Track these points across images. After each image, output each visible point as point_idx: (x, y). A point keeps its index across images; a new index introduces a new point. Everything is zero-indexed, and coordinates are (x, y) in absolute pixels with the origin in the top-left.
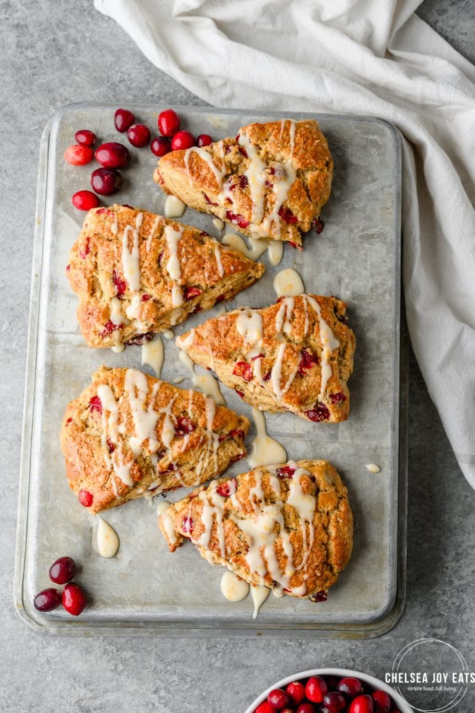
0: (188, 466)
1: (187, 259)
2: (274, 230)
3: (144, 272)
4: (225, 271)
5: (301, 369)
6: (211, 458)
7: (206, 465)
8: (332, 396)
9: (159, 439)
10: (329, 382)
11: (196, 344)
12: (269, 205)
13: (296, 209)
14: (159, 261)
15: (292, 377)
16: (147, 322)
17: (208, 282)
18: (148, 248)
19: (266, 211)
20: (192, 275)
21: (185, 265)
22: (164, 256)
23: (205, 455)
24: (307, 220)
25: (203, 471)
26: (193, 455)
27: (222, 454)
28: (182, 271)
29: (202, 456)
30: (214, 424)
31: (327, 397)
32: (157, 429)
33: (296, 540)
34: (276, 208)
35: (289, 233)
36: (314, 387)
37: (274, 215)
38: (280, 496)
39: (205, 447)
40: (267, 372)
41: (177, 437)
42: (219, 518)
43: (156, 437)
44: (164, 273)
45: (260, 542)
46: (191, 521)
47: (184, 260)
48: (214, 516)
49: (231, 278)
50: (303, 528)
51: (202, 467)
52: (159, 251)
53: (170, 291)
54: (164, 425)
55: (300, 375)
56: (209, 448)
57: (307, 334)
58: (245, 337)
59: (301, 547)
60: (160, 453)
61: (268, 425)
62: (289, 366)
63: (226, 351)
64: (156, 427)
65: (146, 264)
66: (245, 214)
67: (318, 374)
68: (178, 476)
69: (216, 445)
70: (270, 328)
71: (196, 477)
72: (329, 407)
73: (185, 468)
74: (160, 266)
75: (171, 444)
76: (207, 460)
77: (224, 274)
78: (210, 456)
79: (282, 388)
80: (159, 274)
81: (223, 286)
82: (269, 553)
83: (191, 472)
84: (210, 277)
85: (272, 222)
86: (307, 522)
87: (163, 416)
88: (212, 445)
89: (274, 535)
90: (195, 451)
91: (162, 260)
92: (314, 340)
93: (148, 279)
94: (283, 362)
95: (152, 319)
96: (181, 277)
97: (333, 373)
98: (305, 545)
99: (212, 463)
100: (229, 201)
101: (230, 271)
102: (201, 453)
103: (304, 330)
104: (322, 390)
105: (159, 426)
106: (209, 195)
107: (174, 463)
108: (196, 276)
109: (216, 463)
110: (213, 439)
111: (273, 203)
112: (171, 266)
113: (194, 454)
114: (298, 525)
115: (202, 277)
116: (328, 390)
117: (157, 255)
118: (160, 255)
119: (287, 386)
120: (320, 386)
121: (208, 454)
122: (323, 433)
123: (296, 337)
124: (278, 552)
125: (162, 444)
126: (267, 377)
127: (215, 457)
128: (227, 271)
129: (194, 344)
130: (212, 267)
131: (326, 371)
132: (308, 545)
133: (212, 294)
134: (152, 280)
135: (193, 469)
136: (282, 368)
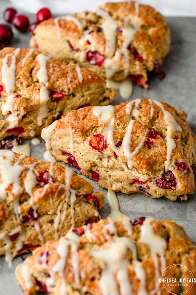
0: (47, 216)
1: (54, 70)
2: (124, 60)
3: (19, 78)
4: (84, 78)
5: (149, 140)
6: (69, 211)
7: (63, 217)
8: (177, 164)
9: (22, 184)
10: (174, 152)
11: (58, 127)
12: (119, 43)
13: (141, 49)
14: (31, 73)
15: (141, 144)
16: (18, 112)
17: (70, 86)
18: (23, 64)
19: (117, 46)
20: (57, 81)
21: (52, 74)
22: (35, 68)
23: (63, 206)
24: (151, 58)
25: (61, 225)
26: (51, 203)
27: (78, 209)
28: (49, 78)
29: (60, 208)
30: (72, 180)
31: (173, 163)
32: (22, 177)
33: (149, 266)
34: (125, 45)
35: (136, 65)
36: (161, 154)
37: (124, 50)
38: (133, 234)
39: (63, 197)
40: (118, 140)
41: (38, 186)
42: (74, 249)
43: (20, 183)
44: (35, 80)
45: (113, 267)
46: (48, 254)
47: (51, 70)
48: (69, 247)
49: (89, 89)
50: (155, 260)
51: (60, 220)
52: (32, 66)
53: (39, 89)
54: (27, 175)
55: (148, 144)
56: (67, 200)
57: (153, 117)
58: (100, 117)
59: (153, 274)
60: (23, 197)
61: (121, 206)
62: (138, 137)
63: (84, 128)
64: (20, 176)
65: (21, 73)
66: (101, 50)
67: (164, 144)
68: (37, 227)
69: (73, 199)
70: (121, 111)
71: (54, 232)
72: (175, 173)
73: (44, 219)
74: (31, 76)
75: (33, 190)
76: (65, 212)
77: (83, 80)
78: (67, 209)
79: (132, 151)
80: (30, 79)
81: (83, 96)
82: (122, 276)
83: (49, 225)
84: (71, 82)
85: (122, 55)
86: (158, 256)
87: (27, 170)
88: (69, 197)
89: (126, 263)
90: (54, 200)
91: (34, 72)
92: (159, 124)
93: (21, 83)
94: (133, 133)
95: (23, 108)
96: (49, 81)
97: (177, 146)
98: (157, 272)
99: (69, 217)
100: (89, 43)
101: (88, 79)
102: (59, 204)
103: (150, 114)
104: (168, 157)
105: (23, 175)
106: (72, 43)
107: (35, 208)
108: (60, 81)
109: (73, 217)
110: (71, 193)
111: (122, 42)
112: (41, 75)
113: (53, 203)
114: (149, 256)
115: (65, 81)
116: (173, 159)
117: (30, 69)
118: (32, 69)
119: (137, 150)
120: (166, 154)
121: (65, 206)
122: (172, 213)
123: (144, 119)
124: (131, 275)
125: (24, 190)
126: (119, 145)
127: (71, 210)
128: (86, 79)
129: (56, 127)
130: (74, 76)
131: (170, 144)
132: (160, 273)
133: (73, 102)
134: (25, 83)
135: (52, 222)
136: (132, 138)
